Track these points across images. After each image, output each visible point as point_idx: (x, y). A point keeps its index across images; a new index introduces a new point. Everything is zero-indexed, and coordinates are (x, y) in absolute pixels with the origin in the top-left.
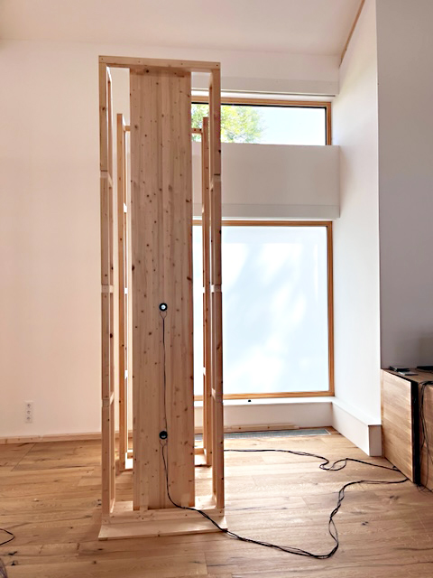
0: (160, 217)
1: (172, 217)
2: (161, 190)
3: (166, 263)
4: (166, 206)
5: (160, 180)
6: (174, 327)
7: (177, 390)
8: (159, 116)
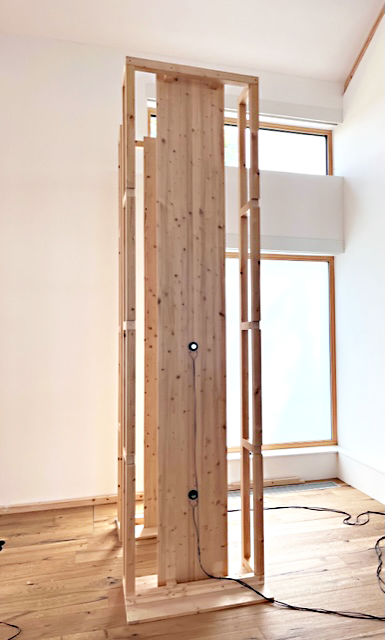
0: (190, 244)
1: (203, 245)
2: (190, 213)
3: (196, 296)
4: (196, 231)
5: (190, 203)
6: (205, 370)
7: (209, 441)
8: (189, 131)
